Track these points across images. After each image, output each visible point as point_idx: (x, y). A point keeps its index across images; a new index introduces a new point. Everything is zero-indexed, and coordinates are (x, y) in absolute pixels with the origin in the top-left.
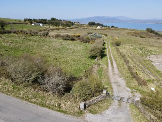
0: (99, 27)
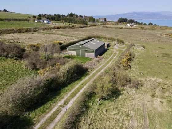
0: (129, 25)
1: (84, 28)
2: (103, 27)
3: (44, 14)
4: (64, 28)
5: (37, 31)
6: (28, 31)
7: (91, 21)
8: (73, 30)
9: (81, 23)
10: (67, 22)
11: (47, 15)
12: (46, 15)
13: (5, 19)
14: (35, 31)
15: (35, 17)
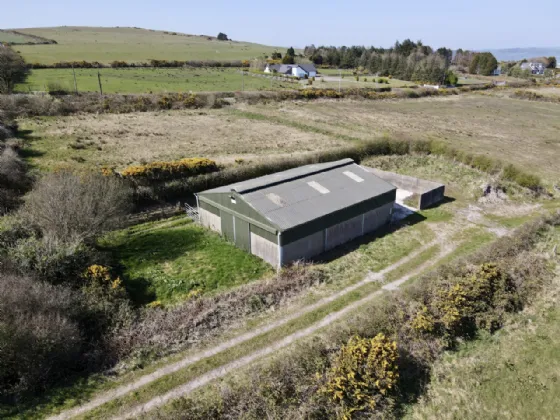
1: (420, 100)
2: (518, 95)
3: (317, 47)
4: (337, 97)
5: (228, 104)
6: (195, 104)
7: (478, 70)
8: (367, 106)
9: (428, 79)
10: (379, 73)
11: (326, 49)
12: (322, 48)
13: (187, 63)
14: (217, 106)
15: (279, 56)
